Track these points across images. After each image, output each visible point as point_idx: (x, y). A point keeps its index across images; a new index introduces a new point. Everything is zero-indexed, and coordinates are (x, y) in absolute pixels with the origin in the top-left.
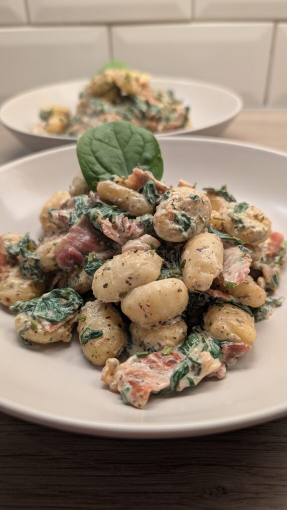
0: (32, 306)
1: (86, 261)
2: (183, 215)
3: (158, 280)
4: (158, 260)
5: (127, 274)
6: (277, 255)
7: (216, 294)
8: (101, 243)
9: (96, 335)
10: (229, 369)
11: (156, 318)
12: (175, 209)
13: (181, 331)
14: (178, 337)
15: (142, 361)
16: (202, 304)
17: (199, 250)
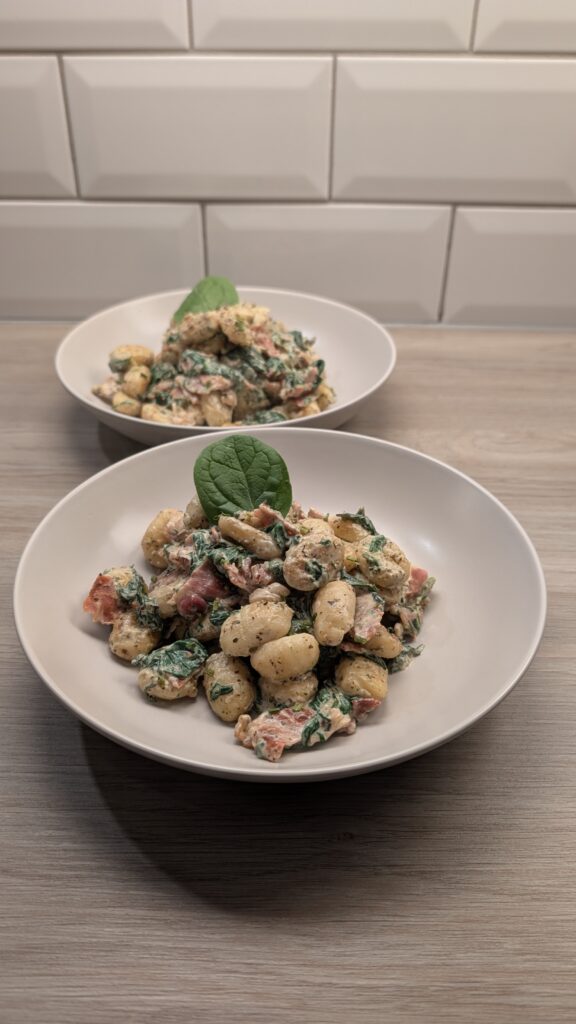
0: (156, 661)
1: (210, 608)
2: (315, 563)
3: (288, 635)
4: (289, 611)
5: (257, 629)
6: (419, 596)
7: (347, 648)
8: (226, 588)
9: (226, 691)
10: (359, 724)
11: (286, 675)
12: (306, 556)
13: (312, 687)
14: (308, 692)
15: (274, 717)
16: (334, 656)
17: (331, 603)
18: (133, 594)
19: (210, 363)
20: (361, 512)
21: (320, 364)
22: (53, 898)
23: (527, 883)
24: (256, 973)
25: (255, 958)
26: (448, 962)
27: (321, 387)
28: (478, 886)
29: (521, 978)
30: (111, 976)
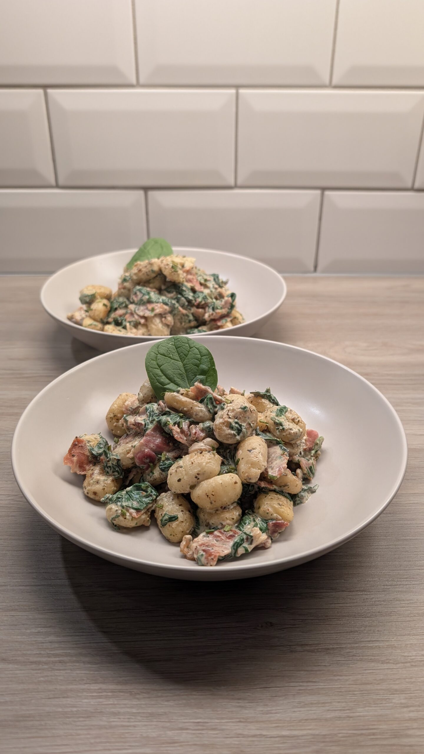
0: (119, 498)
1: (159, 459)
2: (236, 423)
3: (219, 475)
4: (218, 458)
5: (196, 471)
6: (313, 450)
7: (263, 484)
8: (170, 444)
9: (173, 519)
10: (273, 541)
11: (218, 504)
12: (230, 418)
13: (237, 514)
14: (235, 518)
15: (210, 536)
16: (253, 493)
17: (250, 451)
18: (101, 451)
19: (154, 295)
20: (268, 391)
21: (233, 296)
22: (42, 679)
23: (406, 654)
24: (203, 730)
25: (200, 718)
26: (351, 715)
27: (233, 312)
28: (370, 657)
29: (407, 725)
30: (88, 736)
